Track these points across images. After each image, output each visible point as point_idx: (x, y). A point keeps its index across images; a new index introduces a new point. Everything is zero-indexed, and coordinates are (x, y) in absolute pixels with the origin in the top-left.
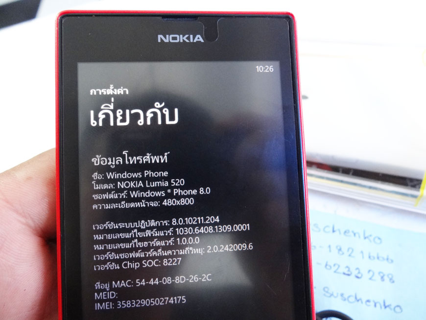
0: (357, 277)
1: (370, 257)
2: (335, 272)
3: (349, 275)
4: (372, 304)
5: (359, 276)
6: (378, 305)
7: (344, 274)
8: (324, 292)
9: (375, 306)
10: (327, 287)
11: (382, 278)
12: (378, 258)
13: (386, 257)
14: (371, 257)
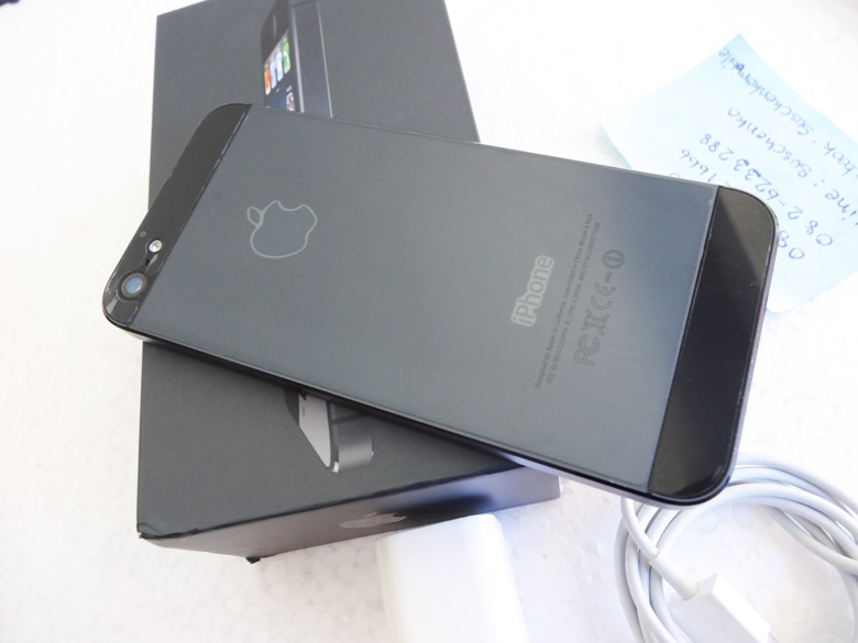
0: (747, 163)
1: (707, 170)
2: (770, 184)
3: (755, 171)
4: (756, 132)
5: (742, 162)
6: (752, 127)
7: (759, 175)
8: (809, 173)
9: (756, 129)
10: (799, 175)
11: (716, 145)
12: (697, 163)
13: (687, 159)
14: (704, 168)
